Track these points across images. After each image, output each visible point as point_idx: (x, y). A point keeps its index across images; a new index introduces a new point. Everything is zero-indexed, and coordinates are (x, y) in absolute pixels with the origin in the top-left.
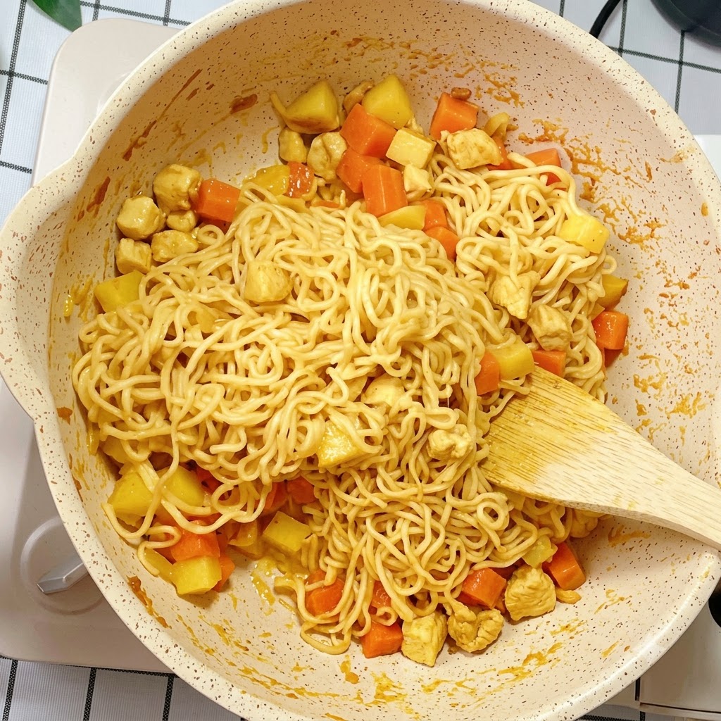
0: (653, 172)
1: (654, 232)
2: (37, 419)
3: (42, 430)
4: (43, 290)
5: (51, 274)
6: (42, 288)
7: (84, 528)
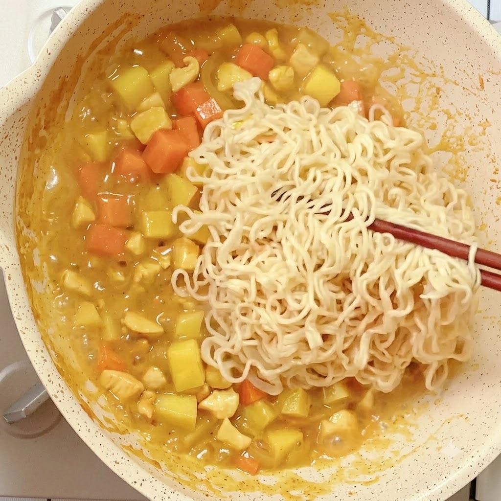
0: (485, 82)
1: (486, 130)
2: (6, 269)
3: (10, 278)
4: (10, 170)
5: (16, 158)
6: (9, 168)
7: (43, 354)
